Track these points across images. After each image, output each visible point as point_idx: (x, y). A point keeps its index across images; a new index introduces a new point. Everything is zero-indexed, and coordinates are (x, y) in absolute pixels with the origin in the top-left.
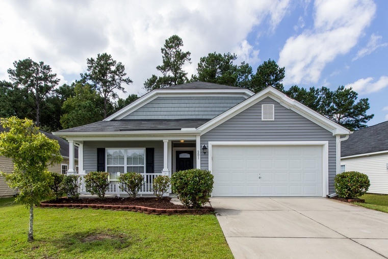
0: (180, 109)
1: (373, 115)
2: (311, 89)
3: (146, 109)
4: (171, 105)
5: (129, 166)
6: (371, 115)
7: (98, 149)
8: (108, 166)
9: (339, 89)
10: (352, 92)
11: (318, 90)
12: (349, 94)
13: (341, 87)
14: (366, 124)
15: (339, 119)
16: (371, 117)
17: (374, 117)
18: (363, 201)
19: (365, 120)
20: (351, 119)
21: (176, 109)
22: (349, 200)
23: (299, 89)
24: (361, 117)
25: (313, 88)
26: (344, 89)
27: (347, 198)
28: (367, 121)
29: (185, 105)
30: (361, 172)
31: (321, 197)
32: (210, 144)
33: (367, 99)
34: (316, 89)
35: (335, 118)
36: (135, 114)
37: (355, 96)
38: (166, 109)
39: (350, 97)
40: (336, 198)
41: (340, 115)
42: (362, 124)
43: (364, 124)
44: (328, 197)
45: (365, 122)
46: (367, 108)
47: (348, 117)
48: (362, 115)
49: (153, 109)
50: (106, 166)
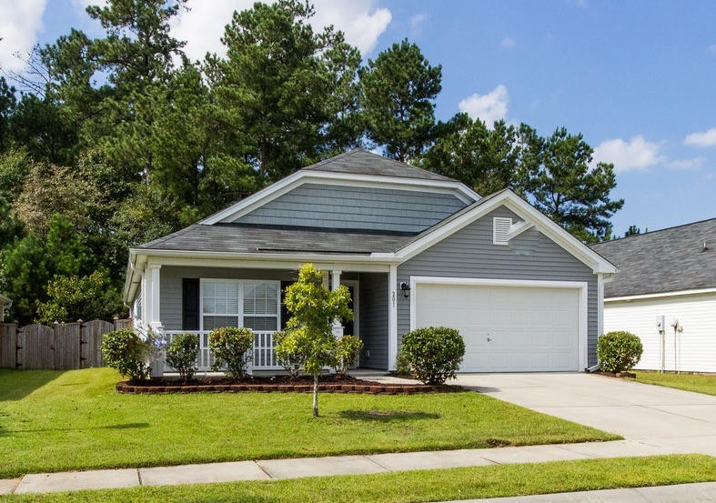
0: (345, 210)
1: (622, 202)
2: (496, 124)
3: (280, 206)
4: (327, 201)
5: (246, 315)
6: (618, 200)
7: (184, 279)
8: (206, 315)
9: (557, 134)
10: (583, 144)
11: (512, 128)
12: (577, 148)
13: (560, 131)
14: (609, 220)
15: (558, 203)
16: (618, 205)
17: (624, 207)
18: (634, 376)
19: (607, 211)
20: (580, 206)
21: (338, 209)
22: (618, 374)
23: (472, 121)
24: (600, 203)
25: (502, 123)
26: (567, 135)
27: (614, 372)
28: (611, 213)
29: (354, 203)
30: (632, 332)
31: (577, 372)
32: (414, 281)
33: (612, 166)
34: (507, 126)
35: (548, 200)
36: (259, 213)
37: (589, 155)
38: (319, 208)
39: (579, 156)
40: (598, 372)
41: (559, 196)
42: (602, 218)
43: (606, 219)
44: (587, 371)
45: (607, 215)
46: (612, 184)
47: (574, 202)
48: (602, 199)
49: (294, 207)
50: (202, 314)
